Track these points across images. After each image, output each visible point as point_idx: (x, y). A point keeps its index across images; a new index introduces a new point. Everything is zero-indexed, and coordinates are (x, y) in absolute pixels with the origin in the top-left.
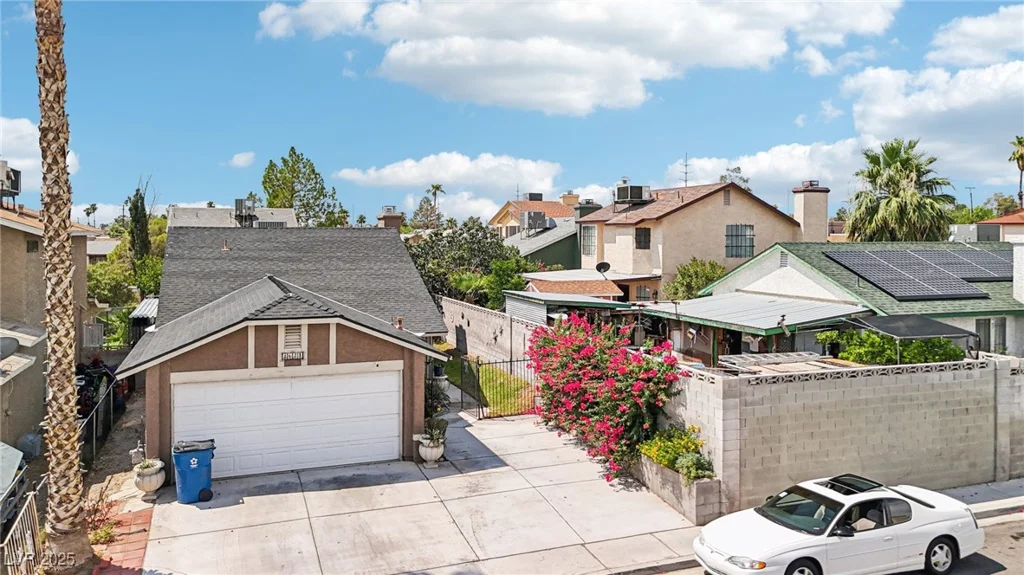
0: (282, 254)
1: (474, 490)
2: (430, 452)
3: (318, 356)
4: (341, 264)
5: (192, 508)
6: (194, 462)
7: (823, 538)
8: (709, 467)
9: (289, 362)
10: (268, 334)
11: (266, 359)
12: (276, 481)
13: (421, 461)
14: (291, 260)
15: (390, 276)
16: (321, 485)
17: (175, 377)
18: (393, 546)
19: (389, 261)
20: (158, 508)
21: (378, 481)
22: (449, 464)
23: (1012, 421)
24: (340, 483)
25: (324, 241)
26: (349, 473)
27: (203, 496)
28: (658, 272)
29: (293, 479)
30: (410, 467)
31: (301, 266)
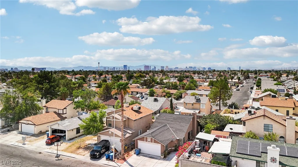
0: (171, 120)
1: (161, 163)
2: (162, 157)
3: (152, 142)
5: (136, 155)
6: (137, 151)
9: (149, 142)
10: (146, 138)
11: (146, 141)
12: (145, 155)
15: (183, 126)
16: (149, 157)
17: (138, 141)
20: (134, 155)
21: (156, 159)
22: (165, 159)
24: (151, 157)
26: (153, 156)
28: (246, 132)
29: (147, 155)
30: (160, 158)
31: (172, 122)
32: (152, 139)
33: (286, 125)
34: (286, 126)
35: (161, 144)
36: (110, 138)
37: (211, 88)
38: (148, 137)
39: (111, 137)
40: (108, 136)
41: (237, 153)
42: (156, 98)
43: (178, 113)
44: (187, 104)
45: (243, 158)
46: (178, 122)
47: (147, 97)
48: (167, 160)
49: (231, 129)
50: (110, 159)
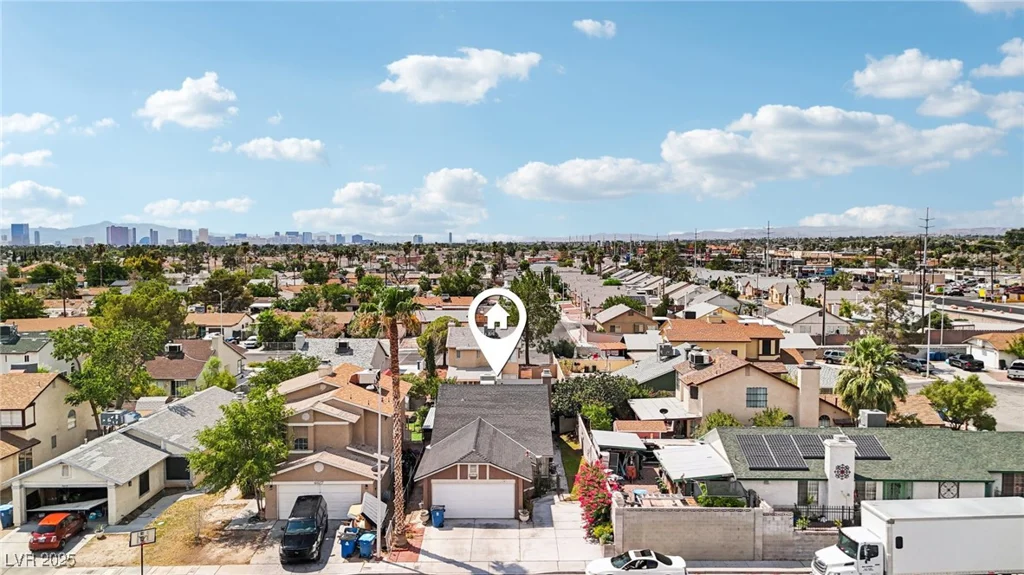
0: (488, 403)
1: (533, 536)
2: (524, 518)
3: (482, 476)
4: (514, 411)
5: (437, 529)
6: (438, 514)
7: (620, 570)
8: (613, 540)
9: (472, 478)
10: (464, 468)
11: (464, 476)
12: (466, 522)
13: (520, 521)
14: (490, 407)
15: (535, 419)
16: (481, 526)
17: (433, 481)
18: (495, 552)
19: (538, 408)
20: (427, 528)
21: (504, 527)
22: (531, 522)
23: (763, 536)
24: (488, 526)
25: (509, 395)
26: (492, 522)
27: (441, 526)
28: (701, 415)
29: (472, 522)
30: (517, 522)
31: (495, 412)
32: (482, 469)
33: (799, 385)
34: (798, 388)
35: (514, 477)
36: (316, 487)
37: (445, 301)
38: (469, 464)
39: (325, 483)
40: (313, 483)
41: (751, 469)
42: (342, 341)
43: (492, 382)
44: (461, 353)
45: (766, 480)
46: (513, 407)
47: (306, 340)
48: (542, 524)
49: (664, 411)
50: (360, 557)
